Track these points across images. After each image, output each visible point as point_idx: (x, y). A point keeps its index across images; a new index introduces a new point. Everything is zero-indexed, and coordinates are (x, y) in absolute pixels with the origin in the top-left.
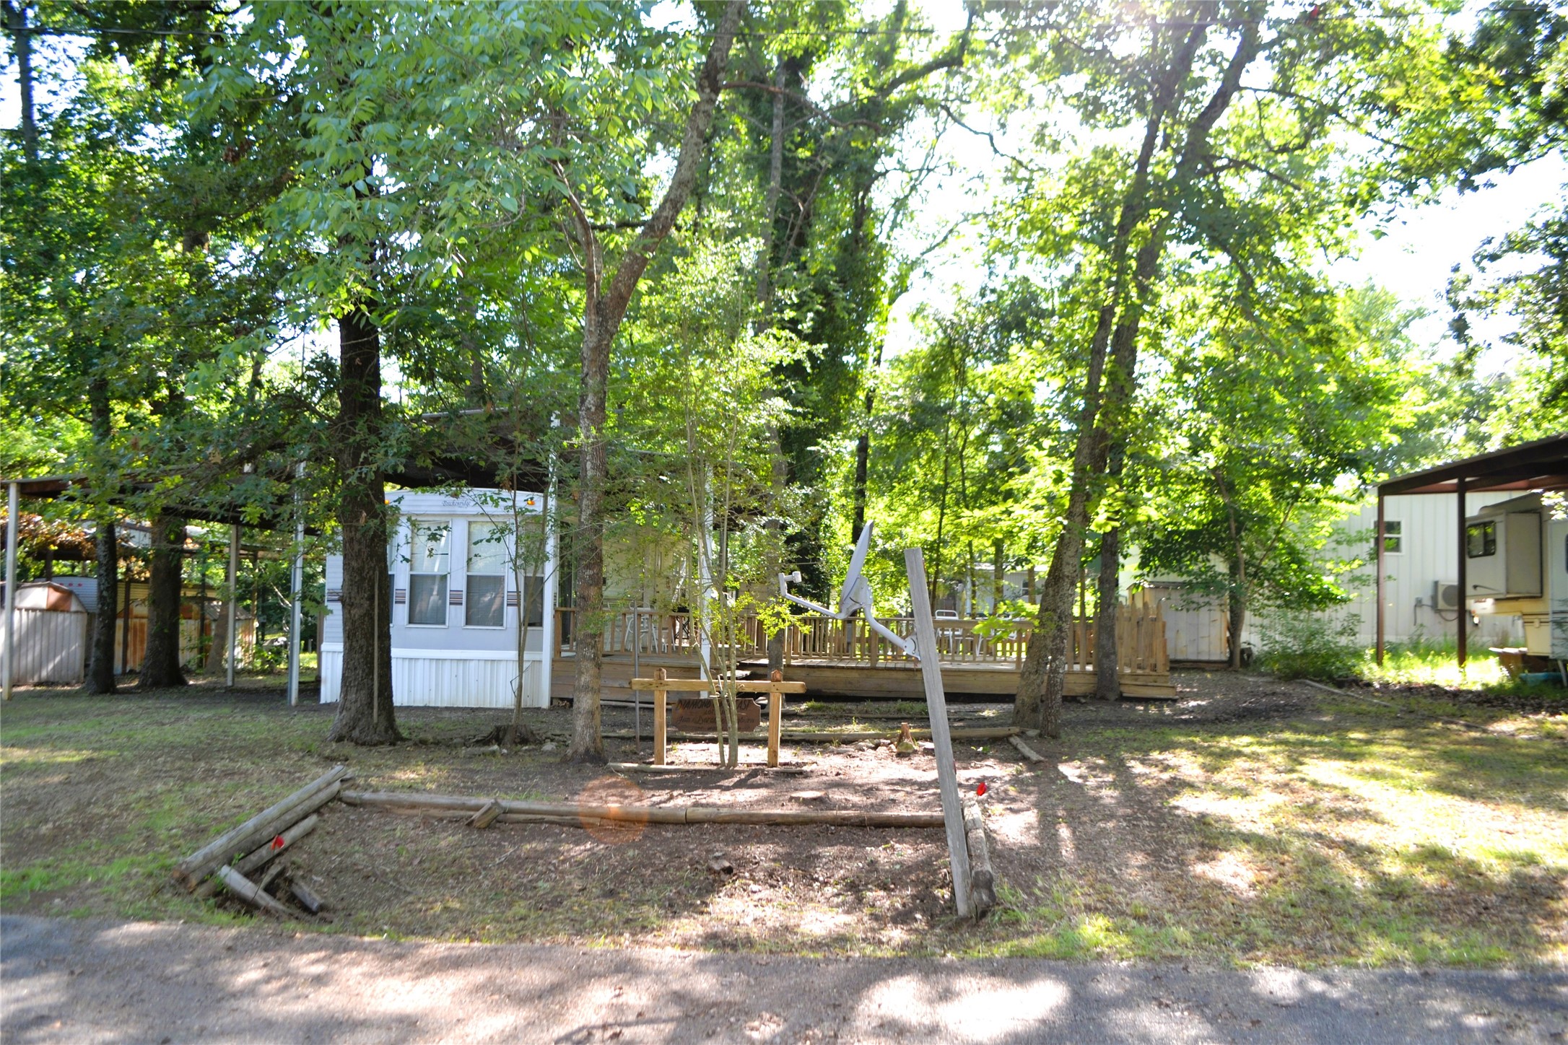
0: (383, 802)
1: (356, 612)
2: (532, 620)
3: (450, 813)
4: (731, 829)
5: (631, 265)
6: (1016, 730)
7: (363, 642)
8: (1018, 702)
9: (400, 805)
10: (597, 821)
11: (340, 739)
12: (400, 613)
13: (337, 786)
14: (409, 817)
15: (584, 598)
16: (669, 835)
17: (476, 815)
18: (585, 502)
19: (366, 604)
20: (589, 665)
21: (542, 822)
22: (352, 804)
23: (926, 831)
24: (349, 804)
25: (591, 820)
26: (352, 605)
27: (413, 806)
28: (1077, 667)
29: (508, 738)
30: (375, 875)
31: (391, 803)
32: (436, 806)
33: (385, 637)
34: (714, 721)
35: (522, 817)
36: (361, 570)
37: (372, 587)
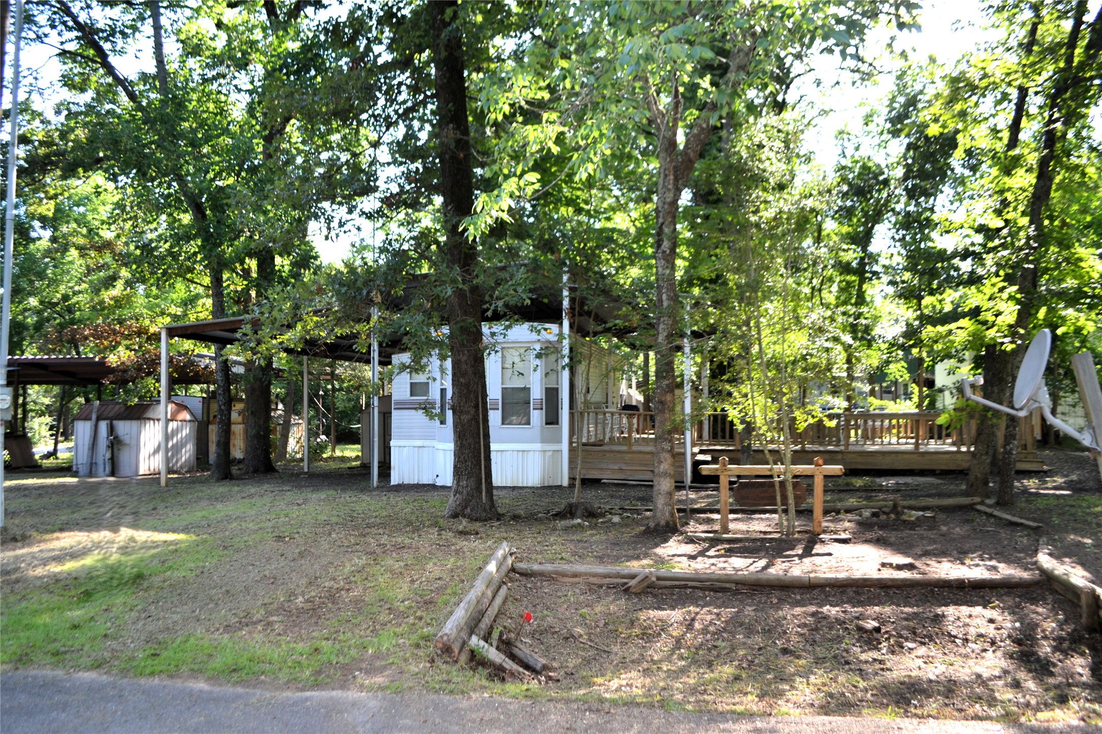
0: (550, 573)
1: (465, 418)
2: (552, 419)
3: (607, 581)
4: (850, 592)
5: (699, 135)
6: (977, 499)
7: (471, 440)
8: (972, 477)
9: (564, 575)
10: (733, 586)
11: (455, 516)
12: (494, 417)
14: (573, 585)
15: (662, 403)
16: (798, 597)
17: (632, 583)
18: (661, 326)
19: (472, 411)
20: (668, 456)
21: (686, 587)
22: (525, 574)
23: (1019, 591)
24: (521, 574)
25: (728, 585)
26: (461, 412)
27: (575, 575)
28: (964, 449)
29: (579, 513)
30: (573, 636)
31: (556, 573)
32: (595, 575)
33: (487, 436)
35: (668, 583)
36: (467, 385)
37: (477, 397)
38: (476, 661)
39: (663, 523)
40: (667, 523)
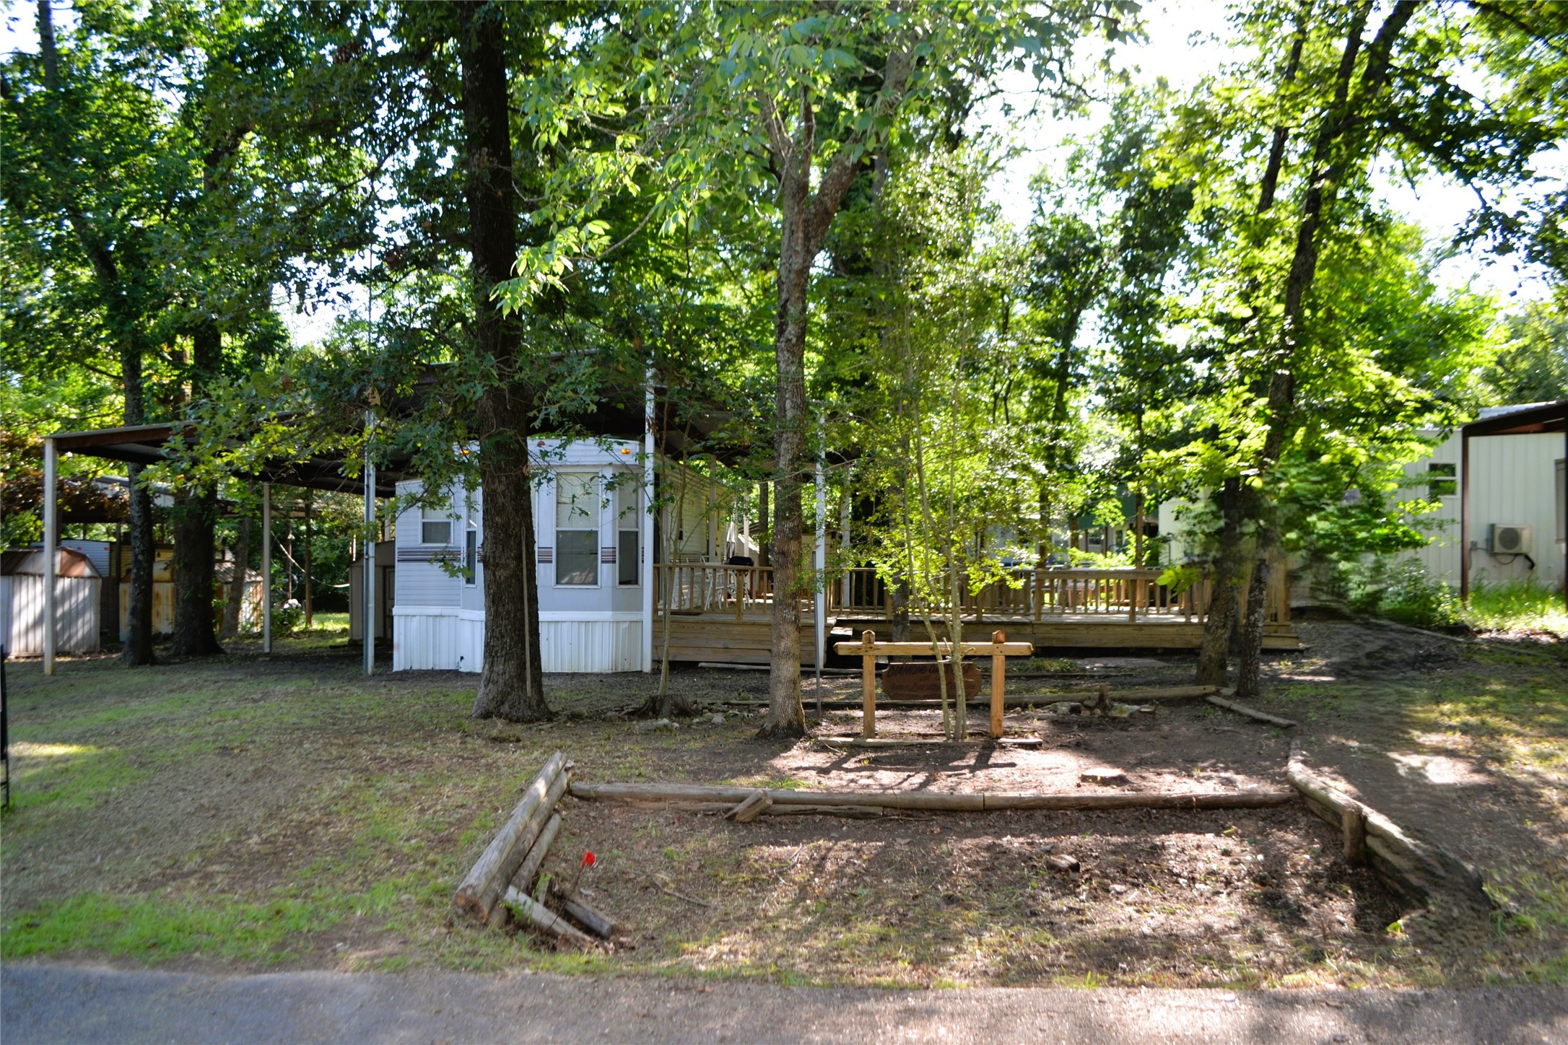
0: (622, 795)
1: (502, 574)
2: (629, 577)
3: (703, 805)
4: (1039, 815)
5: (839, 176)
6: (1211, 688)
7: (510, 607)
9: (642, 798)
10: (879, 811)
11: (487, 715)
12: (545, 573)
13: (565, 779)
14: (656, 812)
15: (783, 553)
16: (969, 825)
17: (739, 808)
18: (784, 445)
19: (513, 564)
20: (791, 628)
21: (814, 812)
22: (585, 798)
23: (1263, 812)
24: (581, 798)
25: (872, 810)
26: (497, 565)
27: (658, 798)
29: (666, 709)
30: (654, 885)
31: (632, 795)
32: (686, 798)
33: (533, 600)
34: (939, 688)
35: (790, 808)
36: (505, 527)
37: (520, 544)
38: (515, 923)
39: (783, 723)
40: (790, 723)
